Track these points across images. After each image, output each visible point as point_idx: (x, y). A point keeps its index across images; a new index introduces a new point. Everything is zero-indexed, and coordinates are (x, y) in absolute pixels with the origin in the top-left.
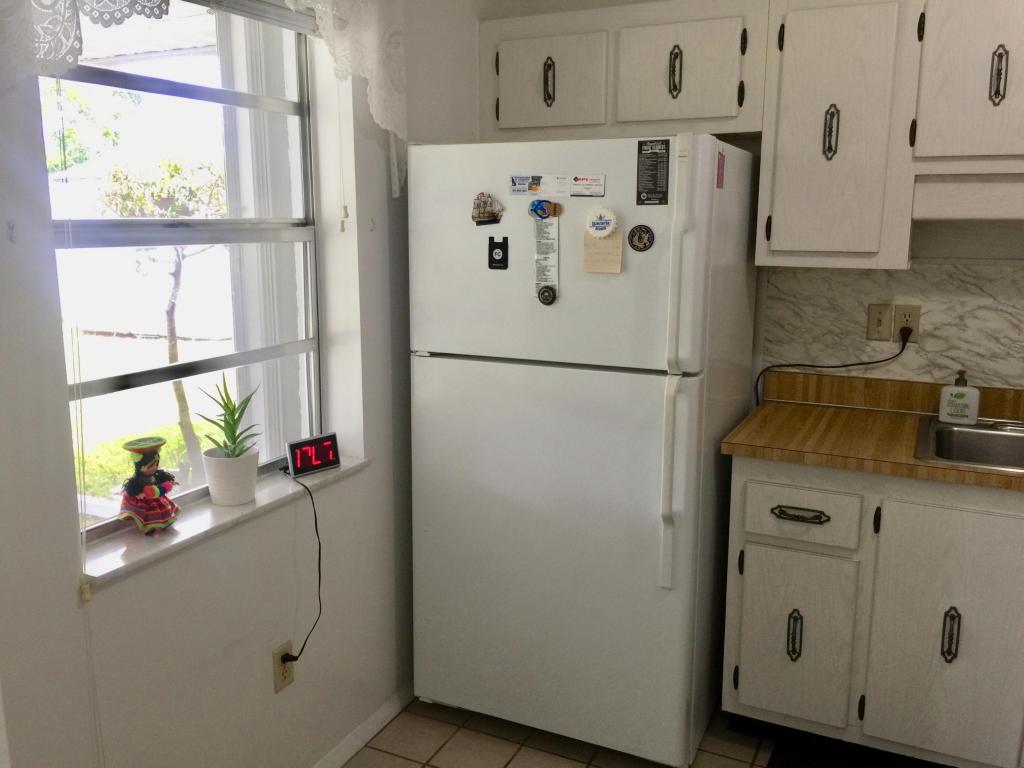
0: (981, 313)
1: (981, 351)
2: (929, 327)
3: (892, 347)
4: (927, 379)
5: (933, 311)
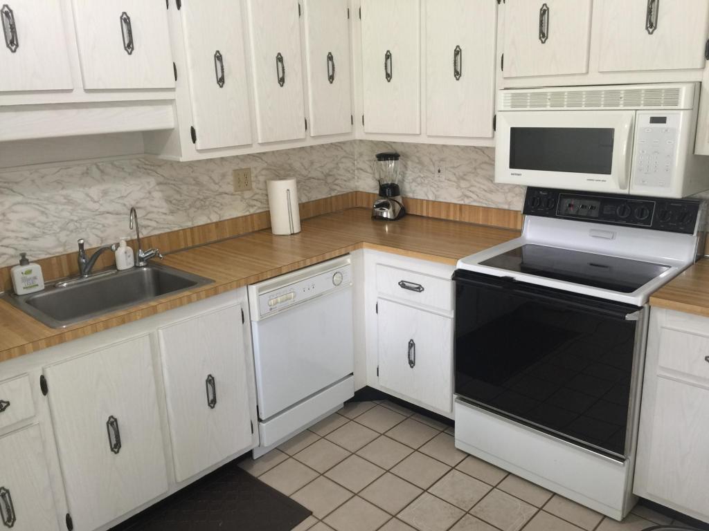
0: (17, 208)
1: (24, 235)
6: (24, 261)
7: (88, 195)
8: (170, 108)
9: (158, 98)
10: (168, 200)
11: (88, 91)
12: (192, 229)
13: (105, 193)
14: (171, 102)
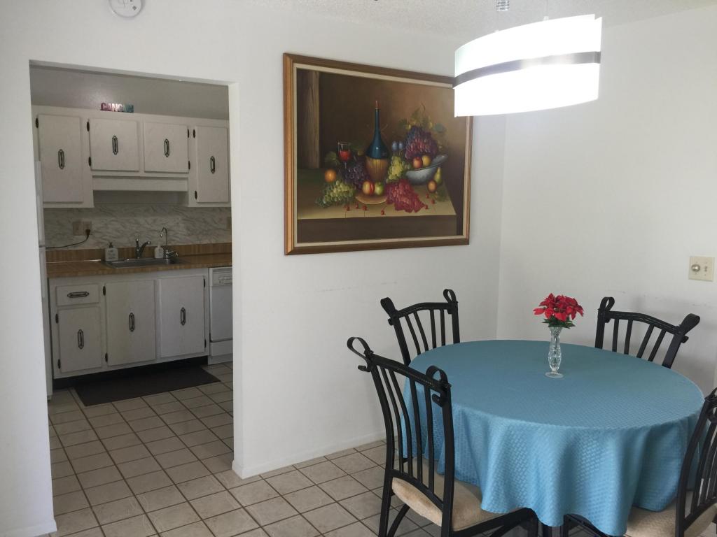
0: (112, 223)
1: (115, 236)
2: (95, 229)
3: (83, 237)
4: (97, 248)
5: (96, 223)
6: (111, 246)
7: (146, 221)
8: (186, 182)
9: (180, 177)
10: (188, 229)
11: (145, 172)
12: (199, 245)
13: (155, 221)
14: (186, 179)
